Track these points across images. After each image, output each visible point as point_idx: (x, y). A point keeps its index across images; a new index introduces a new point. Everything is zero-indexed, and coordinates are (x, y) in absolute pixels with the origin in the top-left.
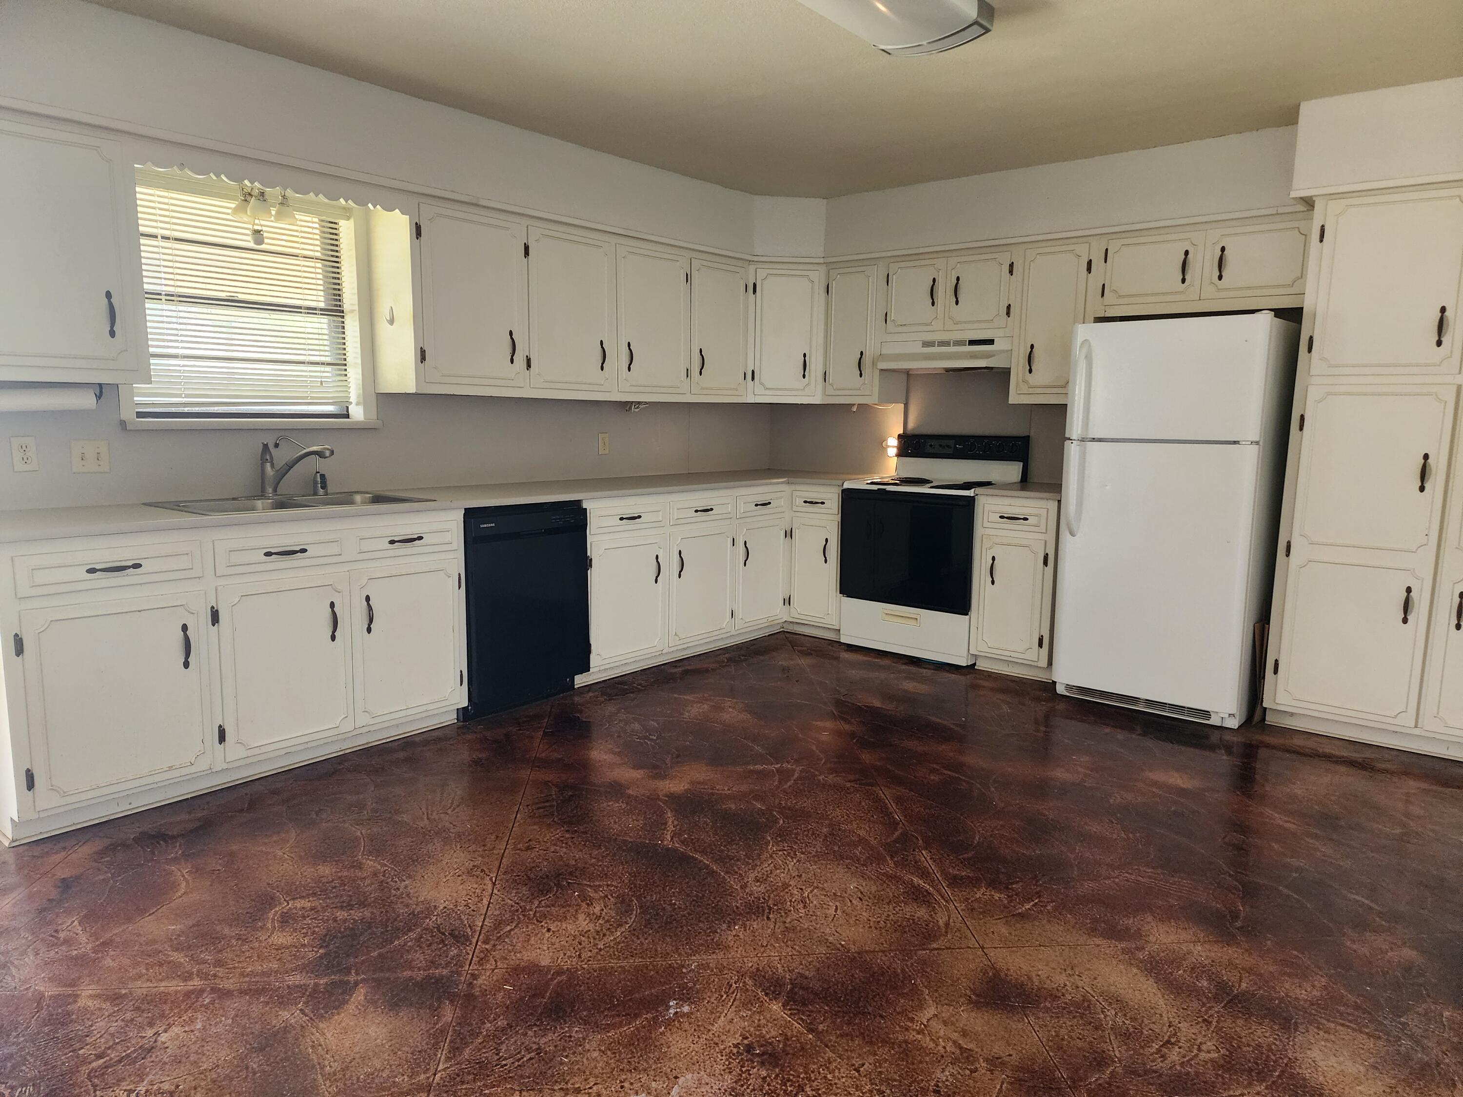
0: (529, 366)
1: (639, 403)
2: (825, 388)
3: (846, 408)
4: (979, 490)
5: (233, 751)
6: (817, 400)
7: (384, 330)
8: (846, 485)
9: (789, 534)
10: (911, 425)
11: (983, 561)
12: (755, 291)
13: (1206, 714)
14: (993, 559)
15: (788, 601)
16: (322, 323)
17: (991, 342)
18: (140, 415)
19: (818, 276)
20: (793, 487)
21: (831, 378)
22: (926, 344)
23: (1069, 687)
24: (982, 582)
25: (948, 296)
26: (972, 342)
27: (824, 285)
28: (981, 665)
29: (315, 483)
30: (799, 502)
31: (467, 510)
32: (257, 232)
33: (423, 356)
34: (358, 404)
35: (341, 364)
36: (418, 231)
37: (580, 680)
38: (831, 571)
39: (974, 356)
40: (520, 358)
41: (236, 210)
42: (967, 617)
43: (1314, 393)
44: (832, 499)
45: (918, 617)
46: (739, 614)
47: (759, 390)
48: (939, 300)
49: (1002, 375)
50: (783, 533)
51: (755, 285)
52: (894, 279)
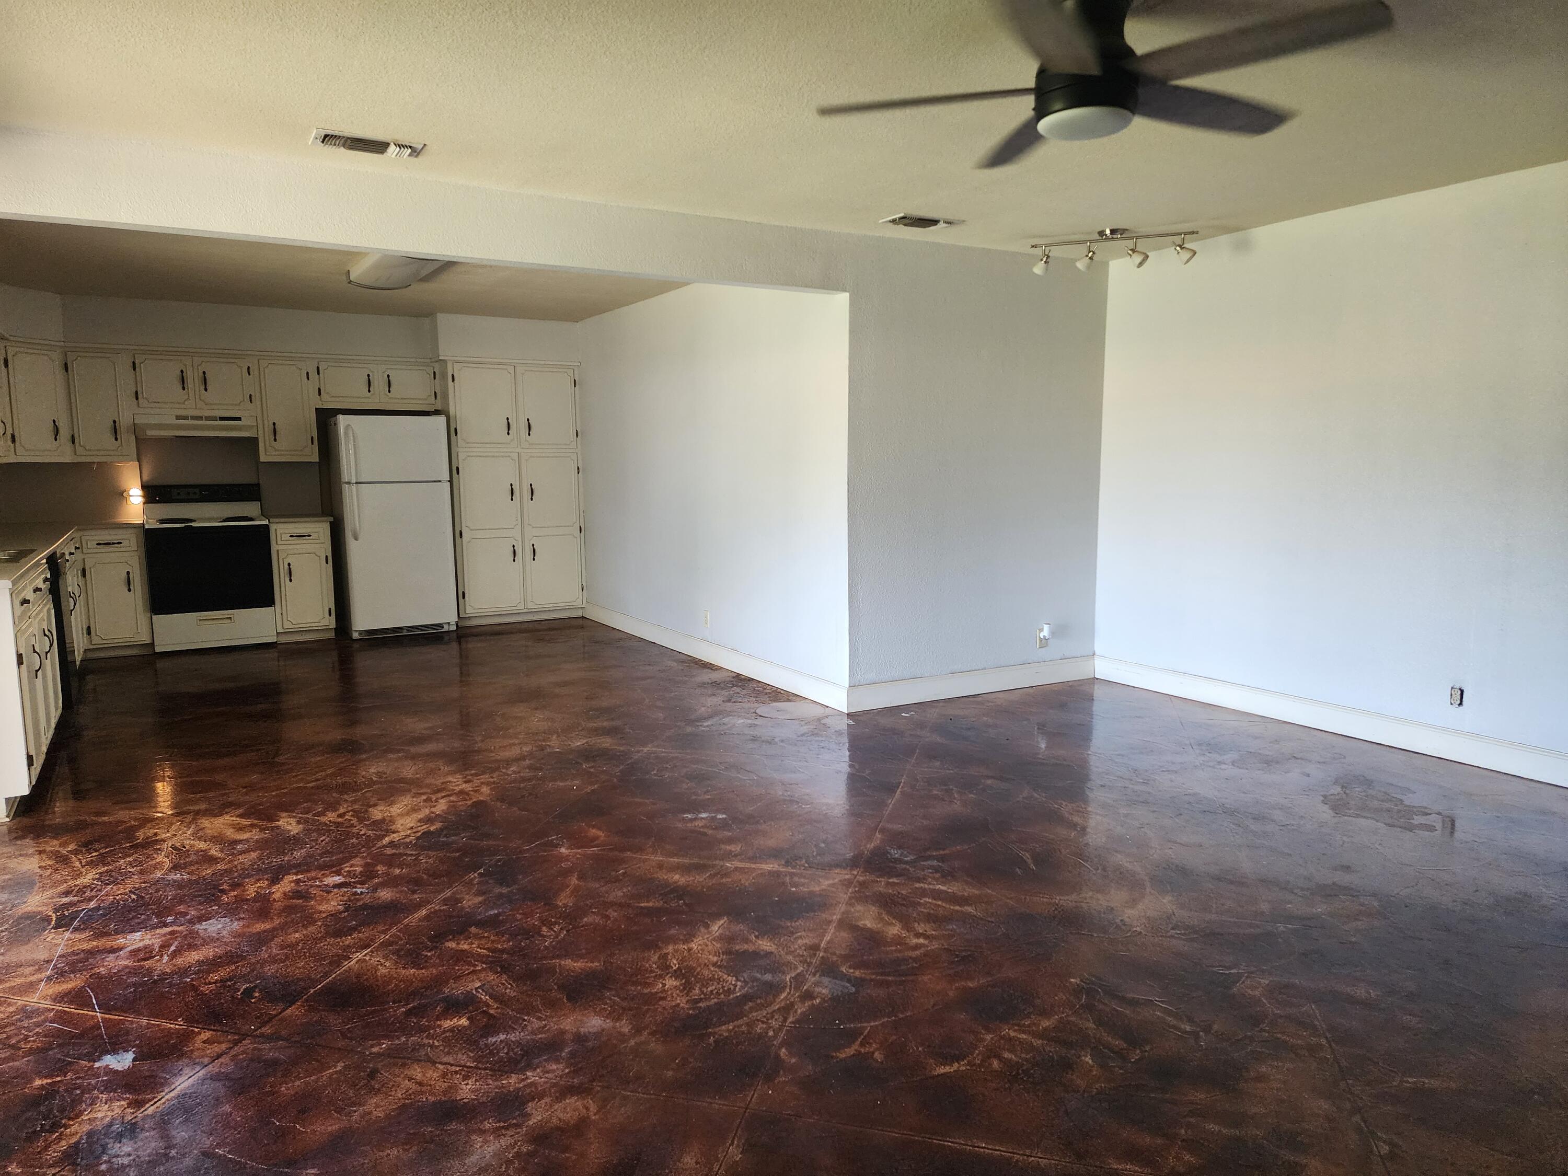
2: (72, 451)
6: (67, 459)
9: (82, 573)
10: (145, 478)
11: (281, 567)
12: (6, 365)
13: (440, 626)
14: (289, 565)
15: (89, 631)
17: (239, 419)
19: (57, 356)
21: (79, 441)
22: (178, 418)
23: (361, 632)
24: (282, 581)
25: (197, 385)
26: (222, 419)
27: (62, 363)
28: (281, 640)
38: (138, 597)
39: (224, 428)
42: (273, 608)
43: (461, 456)
44: (130, 539)
45: (232, 616)
47: (20, 451)
48: (189, 387)
49: (253, 442)
51: (6, 360)
52: (141, 366)
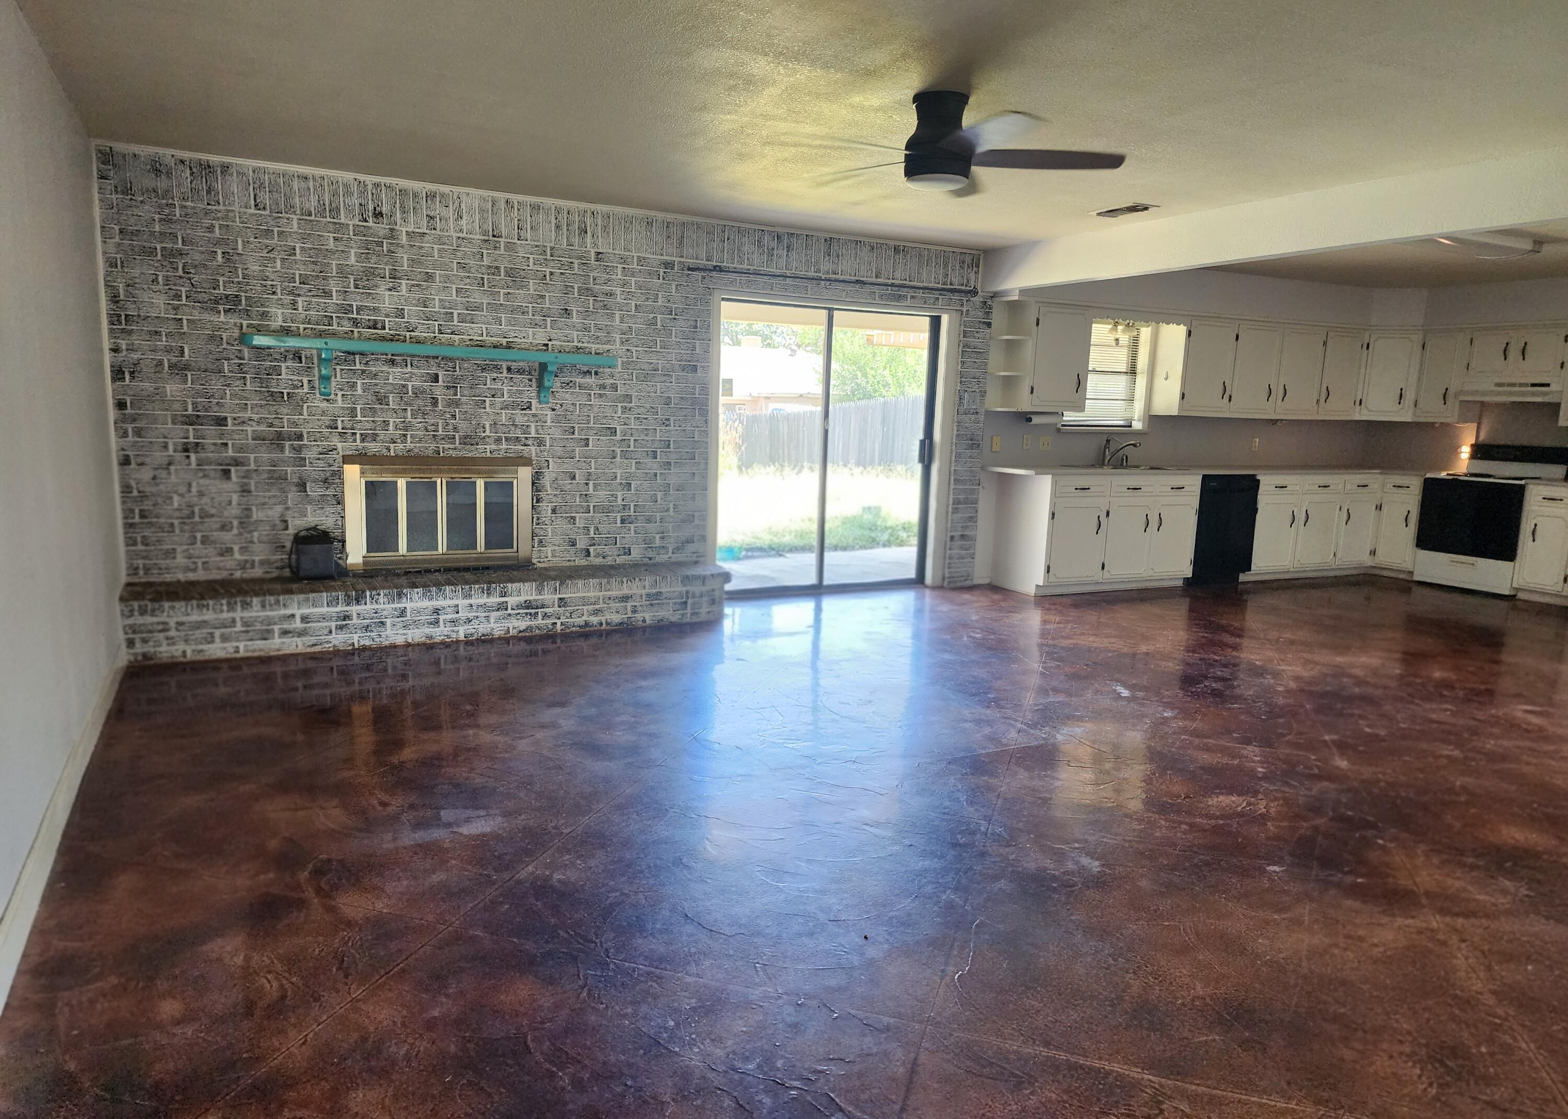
0: (1230, 400)
1: (1282, 420)
2: (1415, 412)
3: (1432, 424)
4: (1528, 481)
5: (1106, 575)
6: (1408, 419)
7: (1159, 382)
8: (1428, 475)
9: (1379, 508)
10: (1482, 438)
11: (1528, 527)
12: (1368, 348)
14: (1536, 525)
15: (1373, 553)
16: (1123, 380)
17: (1548, 385)
18: (1063, 426)
19: (1418, 338)
20: (1385, 476)
21: (1420, 405)
22: (1498, 385)
24: (1526, 540)
25: (1517, 354)
26: (1533, 385)
27: (1421, 343)
28: (1521, 595)
29: (1123, 460)
30: (1390, 486)
31: (1204, 476)
32: (1117, 340)
33: (1183, 396)
34: (1139, 420)
35: (1131, 400)
36: (1189, 333)
37: (1243, 577)
38: (1411, 531)
39: (1533, 394)
40: (1226, 397)
41: (1111, 330)
42: (1512, 563)
44: (1415, 484)
45: (1475, 563)
46: (1339, 556)
47: (1365, 411)
48: (1511, 357)
49: (1554, 408)
50: (1374, 507)
51: (1368, 345)
52: (1475, 342)
